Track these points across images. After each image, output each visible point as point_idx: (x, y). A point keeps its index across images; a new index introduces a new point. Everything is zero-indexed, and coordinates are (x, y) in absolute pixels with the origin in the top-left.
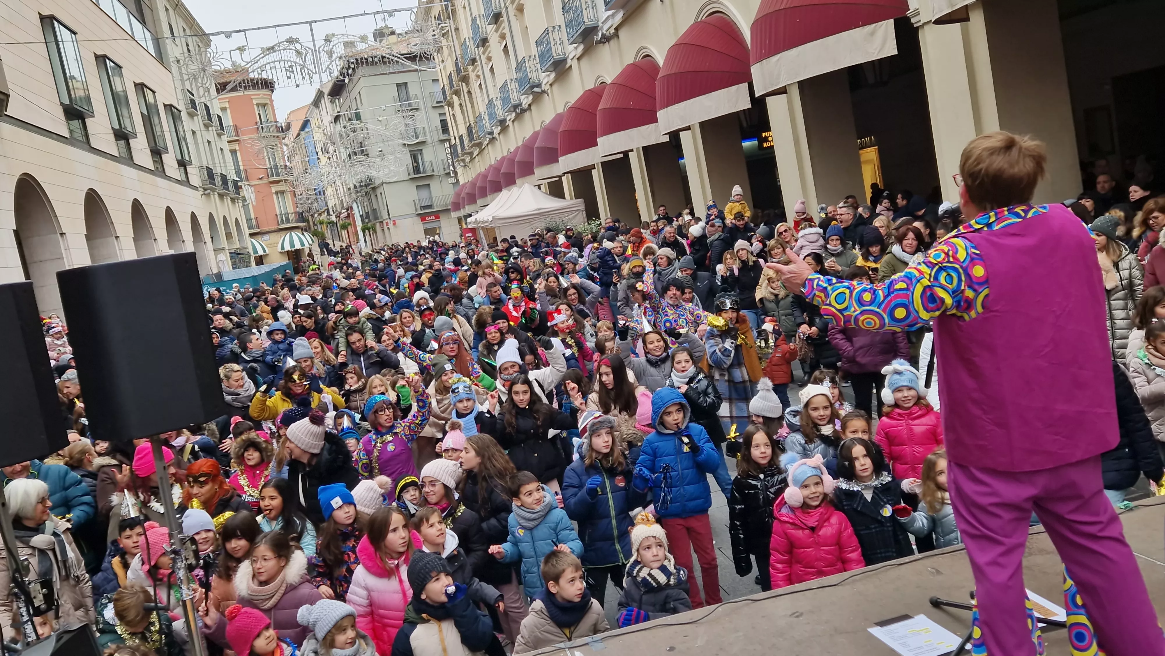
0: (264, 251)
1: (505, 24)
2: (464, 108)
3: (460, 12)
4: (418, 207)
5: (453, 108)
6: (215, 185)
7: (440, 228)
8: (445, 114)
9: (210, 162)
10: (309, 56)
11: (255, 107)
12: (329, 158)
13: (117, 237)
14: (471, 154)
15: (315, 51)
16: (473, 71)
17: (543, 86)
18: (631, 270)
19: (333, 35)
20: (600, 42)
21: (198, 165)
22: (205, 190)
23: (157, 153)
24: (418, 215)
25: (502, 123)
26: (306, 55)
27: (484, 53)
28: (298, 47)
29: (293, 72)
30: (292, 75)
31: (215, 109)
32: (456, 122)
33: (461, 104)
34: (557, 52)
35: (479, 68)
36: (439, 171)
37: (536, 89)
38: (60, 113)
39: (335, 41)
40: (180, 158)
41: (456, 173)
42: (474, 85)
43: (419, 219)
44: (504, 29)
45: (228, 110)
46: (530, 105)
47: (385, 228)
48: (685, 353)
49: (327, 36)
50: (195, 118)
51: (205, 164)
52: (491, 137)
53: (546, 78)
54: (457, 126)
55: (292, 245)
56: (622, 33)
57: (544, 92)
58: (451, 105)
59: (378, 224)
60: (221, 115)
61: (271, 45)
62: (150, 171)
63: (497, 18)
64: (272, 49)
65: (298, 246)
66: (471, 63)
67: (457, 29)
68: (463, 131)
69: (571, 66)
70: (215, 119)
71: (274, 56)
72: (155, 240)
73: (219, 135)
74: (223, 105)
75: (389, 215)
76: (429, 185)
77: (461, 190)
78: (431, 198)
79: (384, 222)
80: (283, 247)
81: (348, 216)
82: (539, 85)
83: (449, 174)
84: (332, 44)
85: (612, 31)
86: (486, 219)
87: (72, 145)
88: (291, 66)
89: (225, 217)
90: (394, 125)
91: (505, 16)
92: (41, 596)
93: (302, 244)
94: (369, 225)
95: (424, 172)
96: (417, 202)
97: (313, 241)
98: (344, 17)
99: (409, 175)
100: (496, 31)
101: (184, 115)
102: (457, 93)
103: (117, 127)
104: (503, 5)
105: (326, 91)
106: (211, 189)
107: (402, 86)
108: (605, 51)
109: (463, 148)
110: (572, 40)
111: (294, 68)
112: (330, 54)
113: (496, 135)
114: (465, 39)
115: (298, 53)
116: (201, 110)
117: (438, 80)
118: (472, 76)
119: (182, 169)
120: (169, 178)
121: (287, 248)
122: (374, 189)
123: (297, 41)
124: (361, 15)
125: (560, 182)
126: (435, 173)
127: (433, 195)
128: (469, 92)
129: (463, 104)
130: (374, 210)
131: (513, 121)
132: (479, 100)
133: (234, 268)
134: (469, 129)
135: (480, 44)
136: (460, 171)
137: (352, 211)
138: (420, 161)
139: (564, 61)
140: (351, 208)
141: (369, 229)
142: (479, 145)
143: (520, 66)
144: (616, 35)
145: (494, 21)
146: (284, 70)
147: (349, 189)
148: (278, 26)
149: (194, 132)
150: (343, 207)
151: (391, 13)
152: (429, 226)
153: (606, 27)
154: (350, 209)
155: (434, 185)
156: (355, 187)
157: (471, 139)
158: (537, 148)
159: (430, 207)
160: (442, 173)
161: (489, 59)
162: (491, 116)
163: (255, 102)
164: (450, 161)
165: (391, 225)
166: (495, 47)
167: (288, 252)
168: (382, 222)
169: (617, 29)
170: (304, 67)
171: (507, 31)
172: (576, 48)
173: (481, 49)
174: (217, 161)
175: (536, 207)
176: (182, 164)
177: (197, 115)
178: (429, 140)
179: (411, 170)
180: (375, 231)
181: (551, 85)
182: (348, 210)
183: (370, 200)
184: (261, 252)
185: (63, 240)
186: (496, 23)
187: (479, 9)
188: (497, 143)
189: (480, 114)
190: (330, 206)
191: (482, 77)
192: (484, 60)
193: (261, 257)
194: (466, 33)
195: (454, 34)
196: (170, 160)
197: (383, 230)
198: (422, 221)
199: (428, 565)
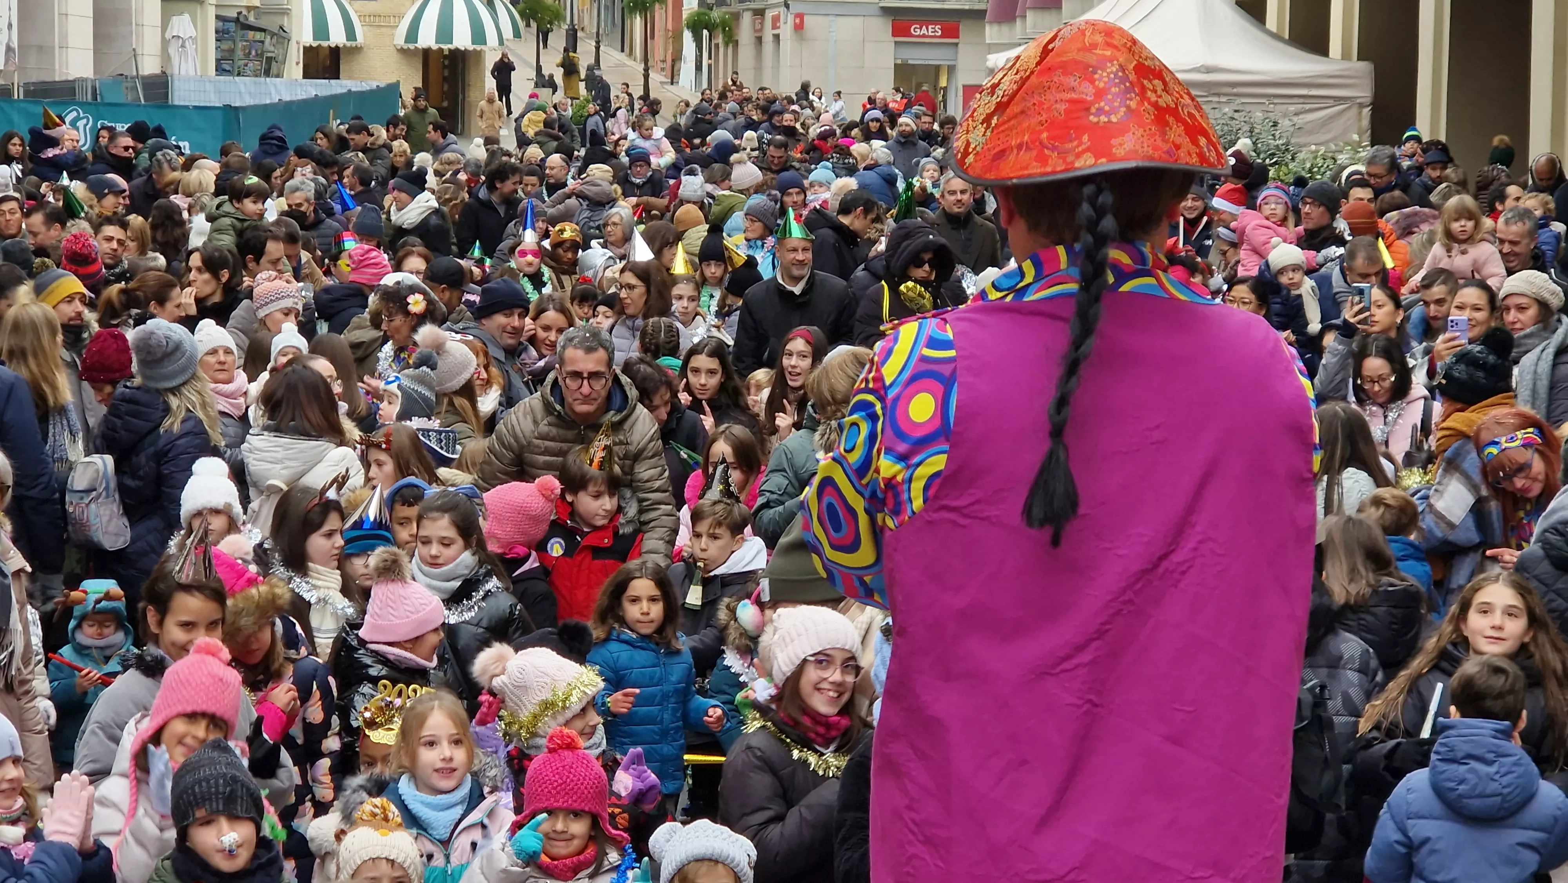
0: (350, 33)
7: (951, 69)
24: (886, 10)
43: (883, 28)
47: (768, 34)
55: (445, 30)
59: (747, 17)
65: (462, 39)
79: (769, 14)
80: (412, 34)
93: (479, 35)
94: (720, 13)
97: (517, 34)
121: (427, 39)
133: (220, 70)
141: (710, 27)
152: (917, 57)
165: (786, 30)
167: (426, 53)
168: (760, 13)
180: (731, 40)
184: (337, 37)
193: (335, 52)
197: (759, 40)
198: (894, 34)
199: (197, 789)
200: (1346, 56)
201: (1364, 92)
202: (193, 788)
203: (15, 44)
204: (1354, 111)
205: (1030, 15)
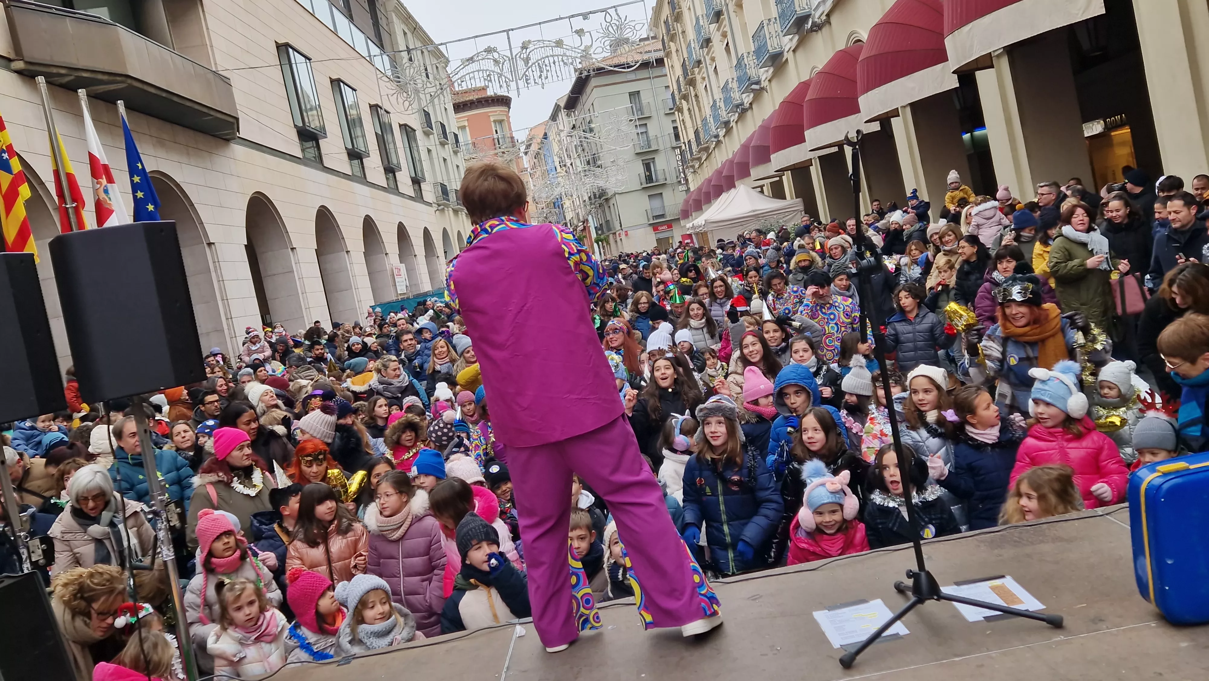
1: (726, 22)
2: (692, 112)
3: (686, 14)
4: (650, 217)
5: (682, 113)
6: (449, 201)
7: (672, 237)
8: (675, 120)
9: (445, 178)
10: (507, 65)
11: (493, 124)
12: (566, 172)
13: (348, 252)
14: (699, 159)
15: (512, 59)
16: (699, 73)
17: (762, 82)
18: (797, 263)
19: (529, 42)
20: (812, 30)
21: (432, 181)
22: (439, 205)
23: (390, 170)
24: (650, 224)
25: (727, 123)
26: (503, 64)
27: (708, 54)
28: (496, 55)
29: (491, 81)
30: (490, 84)
31: (452, 127)
32: (685, 127)
33: (689, 109)
34: (772, 46)
35: (704, 70)
36: (671, 179)
37: (754, 87)
38: (293, 135)
39: (531, 47)
40: (413, 175)
41: (687, 181)
42: (700, 86)
43: (650, 229)
44: (725, 27)
45: (467, 128)
46: (751, 104)
47: (618, 239)
48: (804, 342)
49: (523, 43)
50: (431, 136)
51: (440, 180)
52: (716, 140)
53: (765, 74)
54: (686, 132)
56: (834, 19)
57: (762, 89)
58: (680, 110)
59: (611, 236)
60: (457, 132)
61: (471, 56)
62: (383, 189)
63: (718, 15)
64: (471, 60)
66: (697, 65)
67: (683, 32)
68: (692, 136)
69: (787, 60)
70: (451, 137)
71: (474, 66)
72: (386, 254)
73: (456, 153)
74: (462, 124)
75: (621, 226)
76: (661, 193)
77: (691, 196)
78: (664, 207)
79: (617, 233)
81: (584, 229)
82: (758, 83)
83: (680, 182)
84: (528, 51)
85: (824, 18)
86: (700, 224)
87: (306, 165)
88: (489, 75)
89: (459, 232)
90: (606, 131)
91: (725, 14)
92: (40, 551)
94: (602, 237)
95: (656, 182)
96: (649, 212)
98: (540, 23)
99: (641, 184)
100: (718, 30)
101: (419, 134)
102: (685, 97)
103: (350, 147)
104: (723, 3)
105: (562, 104)
106: (444, 204)
107: (634, 95)
108: (819, 40)
109: (691, 154)
110: (785, 31)
111: (492, 77)
112: (527, 60)
113: (721, 138)
114: (690, 41)
115: (496, 62)
116: (436, 130)
117: (668, 86)
118: (698, 78)
119: (417, 187)
120: (402, 195)
122: (607, 200)
123: (495, 50)
124: (557, 20)
125: (781, 182)
126: (668, 182)
127: (666, 204)
128: (696, 96)
129: (691, 108)
130: (607, 222)
131: (736, 122)
132: (706, 103)
134: (696, 133)
135: (705, 45)
136: (690, 178)
137: (587, 224)
138: (652, 169)
139: (780, 54)
140: (587, 220)
141: (601, 241)
142: (706, 149)
143: (740, 64)
144: (828, 22)
145: (715, 19)
146: (482, 79)
147: (585, 201)
148: (477, 37)
149: (429, 151)
150: (579, 220)
151: (585, 16)
152: (661, 236)
153: (817, 15)
154: (585, 221)
155: (667, 194)
156: (590, 198)
157: (698, 142)
158: (753, 146)
159: (663, 216)
160: (675, 181)
161: (713, 59)
162: (716, 117)
163: (492, 119)
164: (681, 168)
165: (623, 237)
166: (718, 46)
168: (615, 233)
169: (828, 15)
170: (501, 75)
171: (728, 29)
172: (791, 40)
173: (706, 50)
174: (452, 176)
175: (751, 209)
176: (416, 182)
177: (433, 134)
178: (661, 147)
179: (644, 180)
180: (608, 243)
181: (770, 81)
182: (584, 222)
183: (604, 211)
185: (294, 255)
186: (717, 22)
187: (702, 9)
188: (723, 145)
189: (706, 117)
190: (568, 219)
191: (707, 79)
192: (708, 61)
194: (691, 35)
195: (681, 36)
196: (404, 178)
197: (616, 241)
198: (654, 231)
199: (470, 532)
200: (792, 198)
201: (801, 207)
202: (468, 532)
203: (408, 285)
204: (799, 213)
205: (693, 214)
